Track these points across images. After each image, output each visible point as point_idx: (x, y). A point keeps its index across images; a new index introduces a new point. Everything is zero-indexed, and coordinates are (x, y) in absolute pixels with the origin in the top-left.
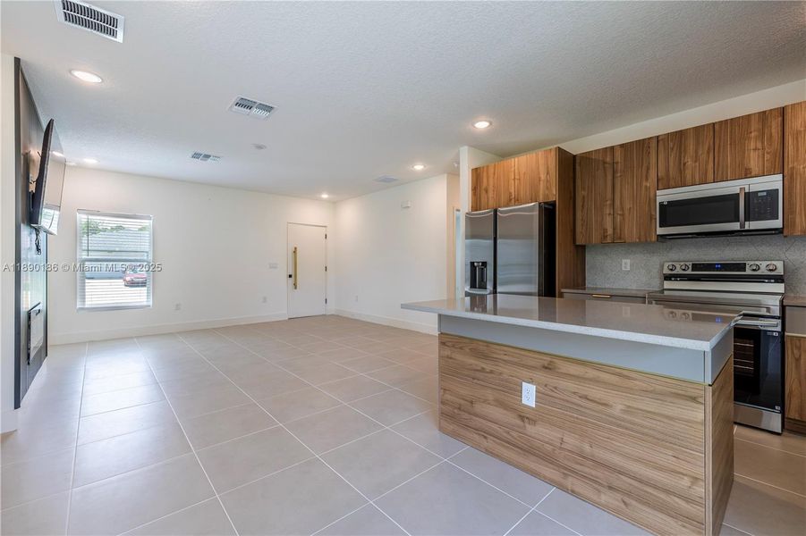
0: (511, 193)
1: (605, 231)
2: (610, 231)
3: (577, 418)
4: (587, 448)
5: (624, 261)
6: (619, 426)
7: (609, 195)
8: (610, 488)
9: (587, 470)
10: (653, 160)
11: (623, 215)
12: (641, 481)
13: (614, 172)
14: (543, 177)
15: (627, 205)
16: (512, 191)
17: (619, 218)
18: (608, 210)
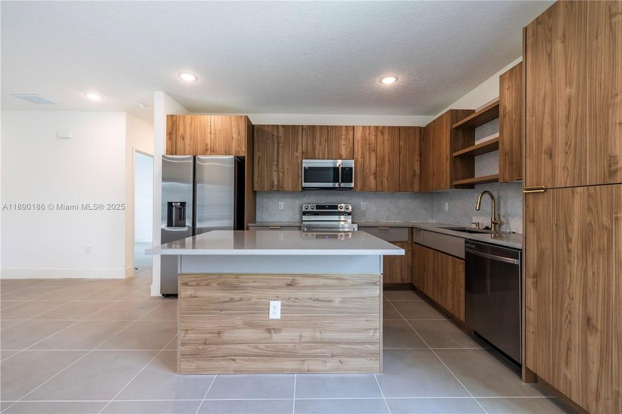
0: (207, 144)
1: (273, 182)
2: (276, 183)
3: (312, 316)
4: (318, 335)
5: (280, 203)
6: (338, 313)
7: (275, 159)
8: (332, 356)
9: (318, 351)
10: (300, 141)
11: (283, 172)
12: (349, 343)
13: (278, 143)
14: (235, 136)
15: (286, 166)
16: (209, 142)
17: (281, 174)
18: (275, 168)
